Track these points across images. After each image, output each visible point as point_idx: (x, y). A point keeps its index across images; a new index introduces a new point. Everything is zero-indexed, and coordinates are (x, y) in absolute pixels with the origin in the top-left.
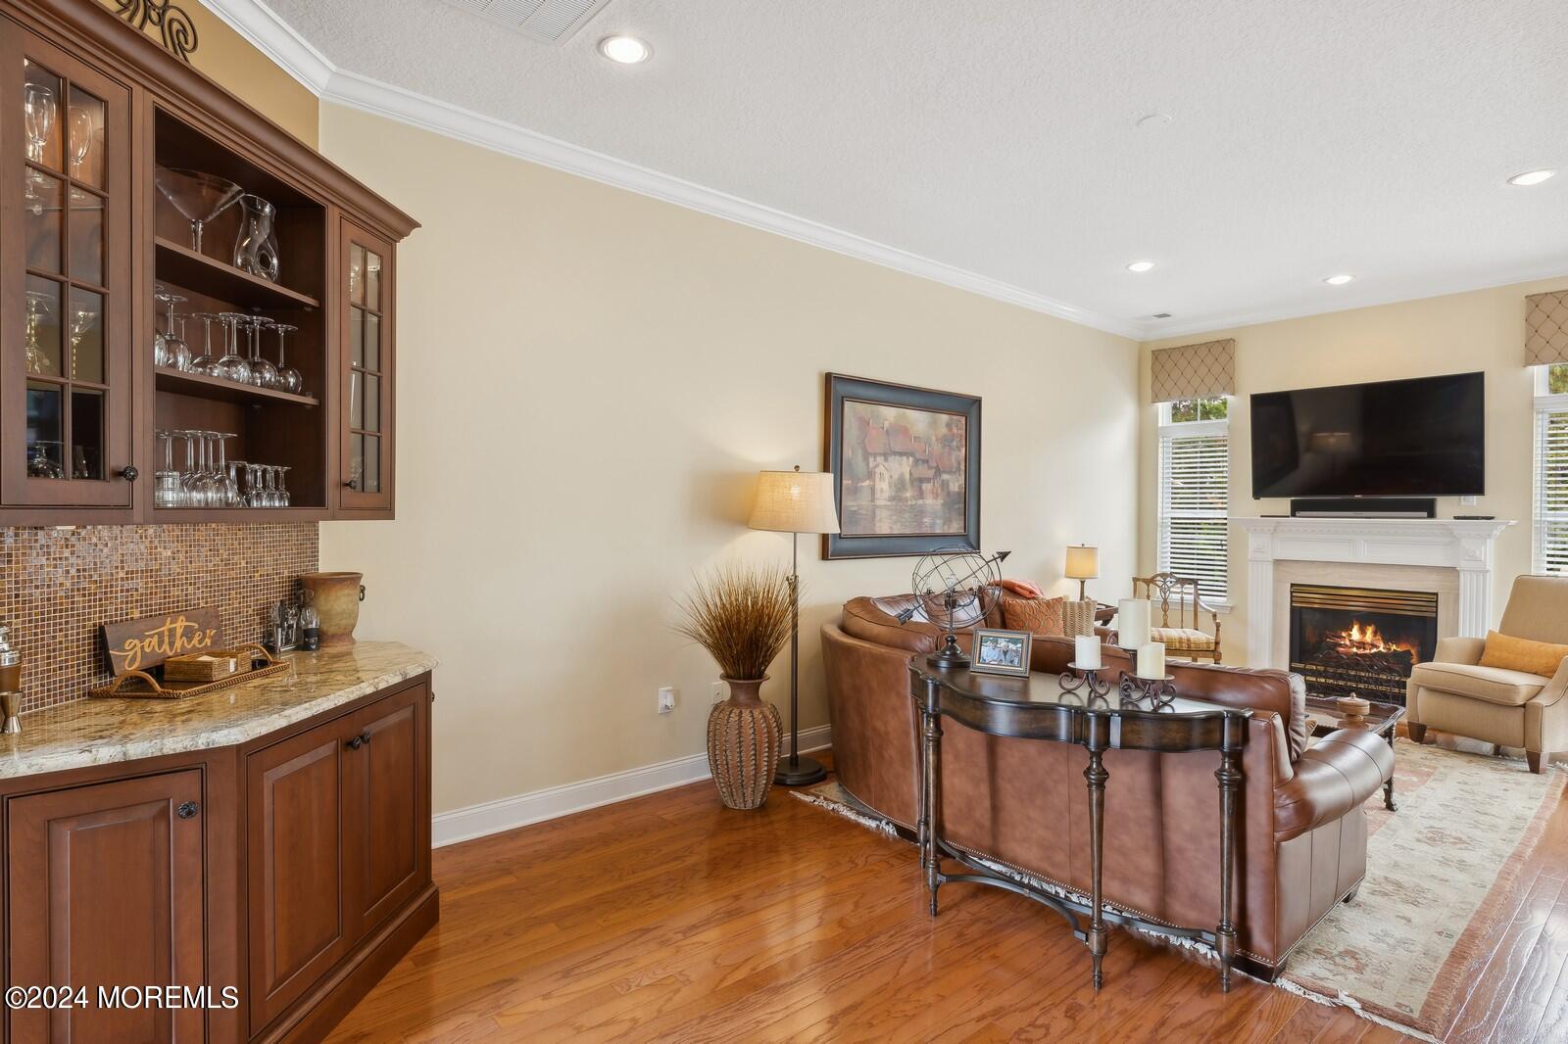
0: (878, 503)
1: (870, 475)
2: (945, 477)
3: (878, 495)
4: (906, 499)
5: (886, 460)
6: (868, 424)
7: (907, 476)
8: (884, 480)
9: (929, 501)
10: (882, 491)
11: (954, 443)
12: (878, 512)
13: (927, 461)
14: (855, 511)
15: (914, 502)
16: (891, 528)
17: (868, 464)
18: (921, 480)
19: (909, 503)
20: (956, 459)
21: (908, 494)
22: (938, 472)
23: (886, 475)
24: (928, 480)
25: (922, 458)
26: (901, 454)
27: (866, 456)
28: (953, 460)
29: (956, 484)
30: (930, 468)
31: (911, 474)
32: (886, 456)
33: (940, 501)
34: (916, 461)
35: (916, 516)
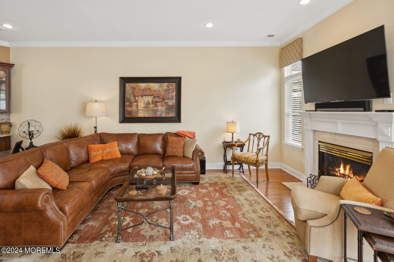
0: (139, 109)
1: (136, 101)
2: (166, 101)
3: (139, 106)
4: (150, 107)
5: (142, 97)
6: (135, 88)
7: (151, 101)
8: (141, 103)
9: (160, 108)
10: (141, 105)
11: (171, 91)
12: (139, 111)
13: (159, 97)
14: (131, 111)
15: (153, 108)
16: (144, 115)
17: (135, 99)
18: (156, 102)
19: (152, 108)
20: (171, 96)
21: (151, 106)
22: (163, 99)
23: (143, 101)
24: (160, 102)
25: (157, 96)
26: (148, 95)
27: (135, 97)
28: (170, 96)
29: (172, 102)
30: (160, 99)
31: (152, 100)
32: (142, 96)
33: (164, 108)
34: (154, 97)
35: (154, 112)
